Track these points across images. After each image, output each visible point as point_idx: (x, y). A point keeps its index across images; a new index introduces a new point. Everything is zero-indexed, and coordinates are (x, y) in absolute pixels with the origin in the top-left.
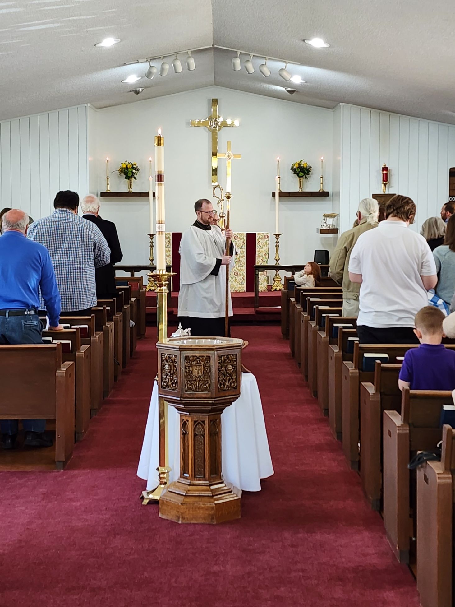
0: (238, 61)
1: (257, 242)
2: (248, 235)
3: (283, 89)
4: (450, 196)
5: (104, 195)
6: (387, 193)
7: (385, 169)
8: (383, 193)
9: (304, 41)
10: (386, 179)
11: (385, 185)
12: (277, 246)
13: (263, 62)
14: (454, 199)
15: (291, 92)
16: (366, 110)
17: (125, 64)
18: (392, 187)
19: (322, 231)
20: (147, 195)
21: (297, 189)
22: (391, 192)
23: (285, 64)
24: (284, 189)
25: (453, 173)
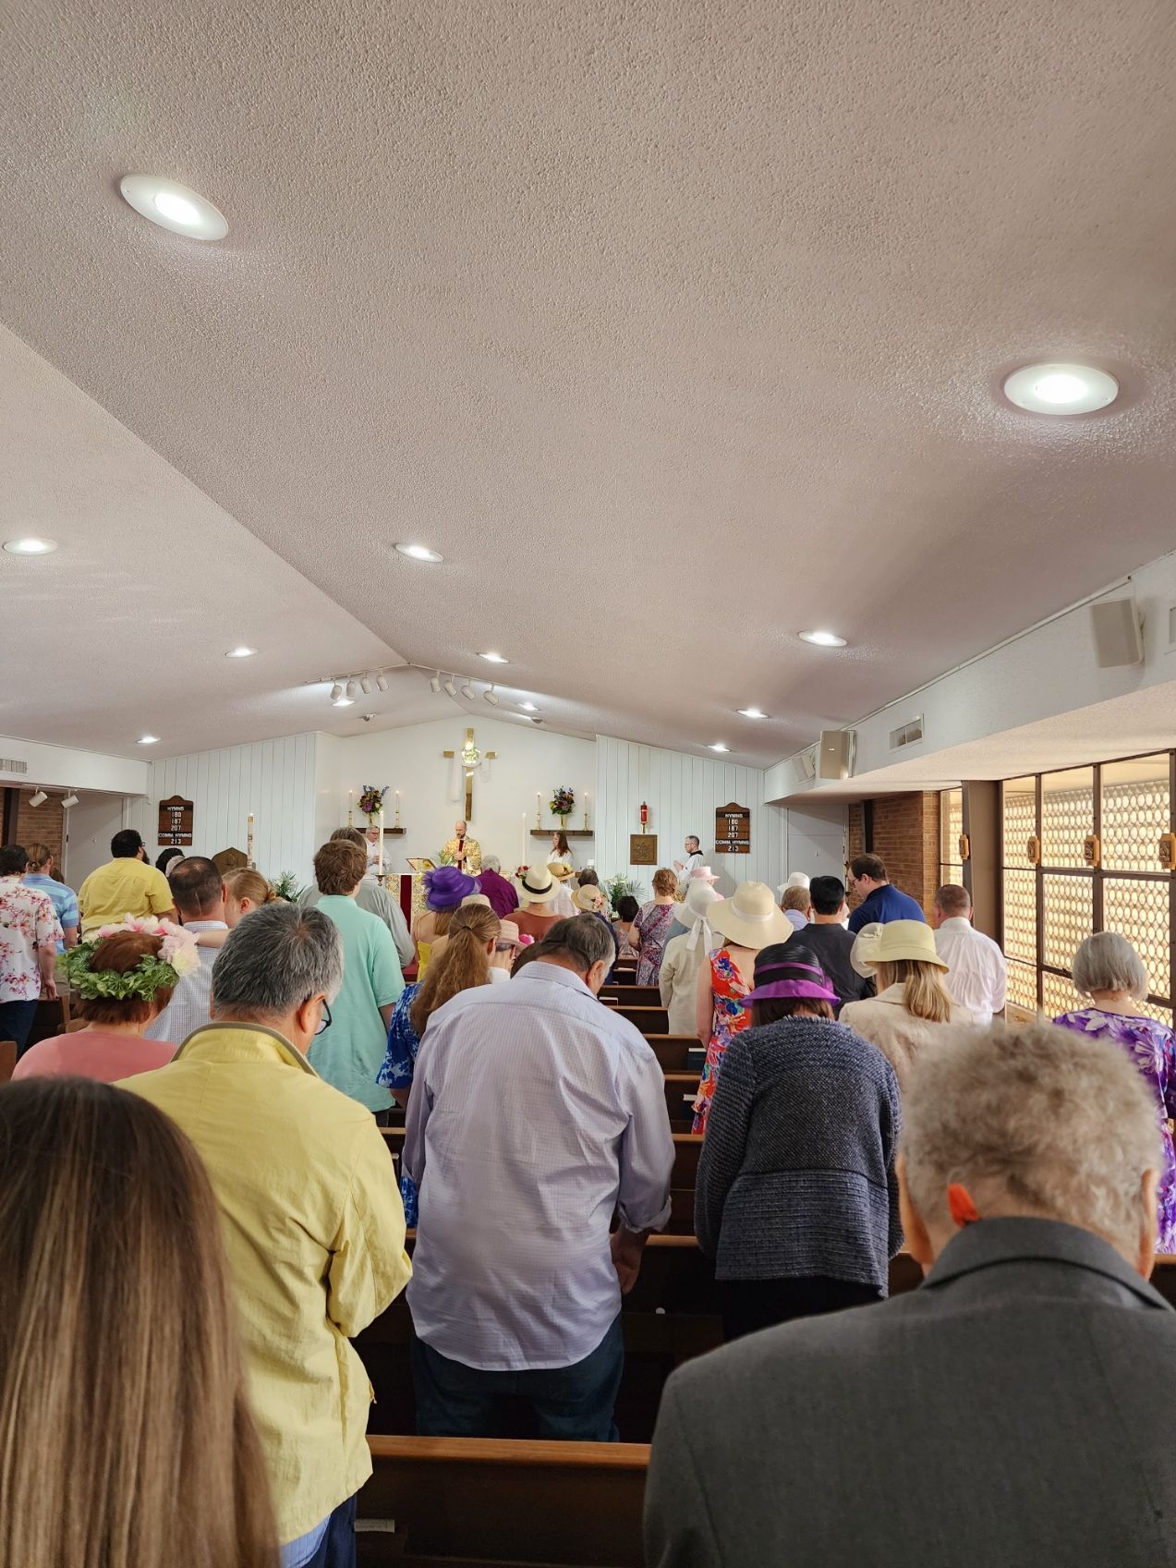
0: (436, 682)
3: (529, 718)
4: (717, 839)
6: (646, 833)
7: (644, 807)
8: (642, 833)
9: (478, 654)
10: (644, 818)
11: (644, 824)
13: (466, 682)
14: (722, 842)
15: (537, 721)
16: (624, 744)
17: (306, 683)
18: (650, 827)
22: (652, 833)
23: (493, 686)
24: (545, 827)
25: (720, 814)
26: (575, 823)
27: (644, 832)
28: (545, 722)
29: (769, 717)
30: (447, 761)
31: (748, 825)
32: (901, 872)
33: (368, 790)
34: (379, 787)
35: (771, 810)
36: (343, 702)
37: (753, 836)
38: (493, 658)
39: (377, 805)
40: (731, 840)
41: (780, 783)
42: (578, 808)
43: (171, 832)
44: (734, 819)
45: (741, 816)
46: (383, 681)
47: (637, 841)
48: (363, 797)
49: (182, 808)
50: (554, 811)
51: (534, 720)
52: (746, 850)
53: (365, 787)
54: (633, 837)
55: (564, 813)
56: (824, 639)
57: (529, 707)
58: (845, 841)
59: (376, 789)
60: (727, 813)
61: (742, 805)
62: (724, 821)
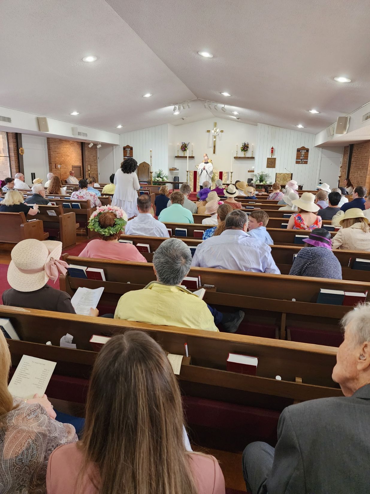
0: (206, 104)
1: (223, 175)
2: (220, 172)
3: (235, 118)
4: (296, 159)
5: (176, 157)
6: (273, 157)
7: (272, 148)
8: (271, 157)
9: (221, 93)
10: (272, 152)
11: (272, 154)
12: (231, 177)
13: (216, 104)
14: (298, 160)
15: (238, 119)
16: (267, 126)
17: (166, 106)
19: (249, 171)
20: (186, 157)
21: (243, 156)
22: (274, 157)
23: (225, 105)
24: (239, 156)
25: (298, 150)
26: (249, 154)
27: (272, 157)
28: (241, 119)
29: (320, 113)
30: (208, 133)
31: (308, 154)
32: (360, 169)
33: (183, 144)
34: (187, 143)
35: (317, 149)
36: (177, 113)
37: (309, 158)
38: (226, 94)
39: (186, 149)
40: (301, 159)
41: (321, 139)
42: (250, 150)
43: (127, 157)
44: (303, 152)
45: (306, 151)
46: (189, 104)
48: (182, 146)
49: (130, 149)
50: (242, 150)
51: (237, 118)
52: (306, 163)
53: (182, 143)
54: (268, 159)
55: (245, 151)
56: (342, 80)
57: (236, 113)
58: (341, 160)
59: (186, 143)
60: (301, 150)
61: (306, 147)
62: (300, 153)
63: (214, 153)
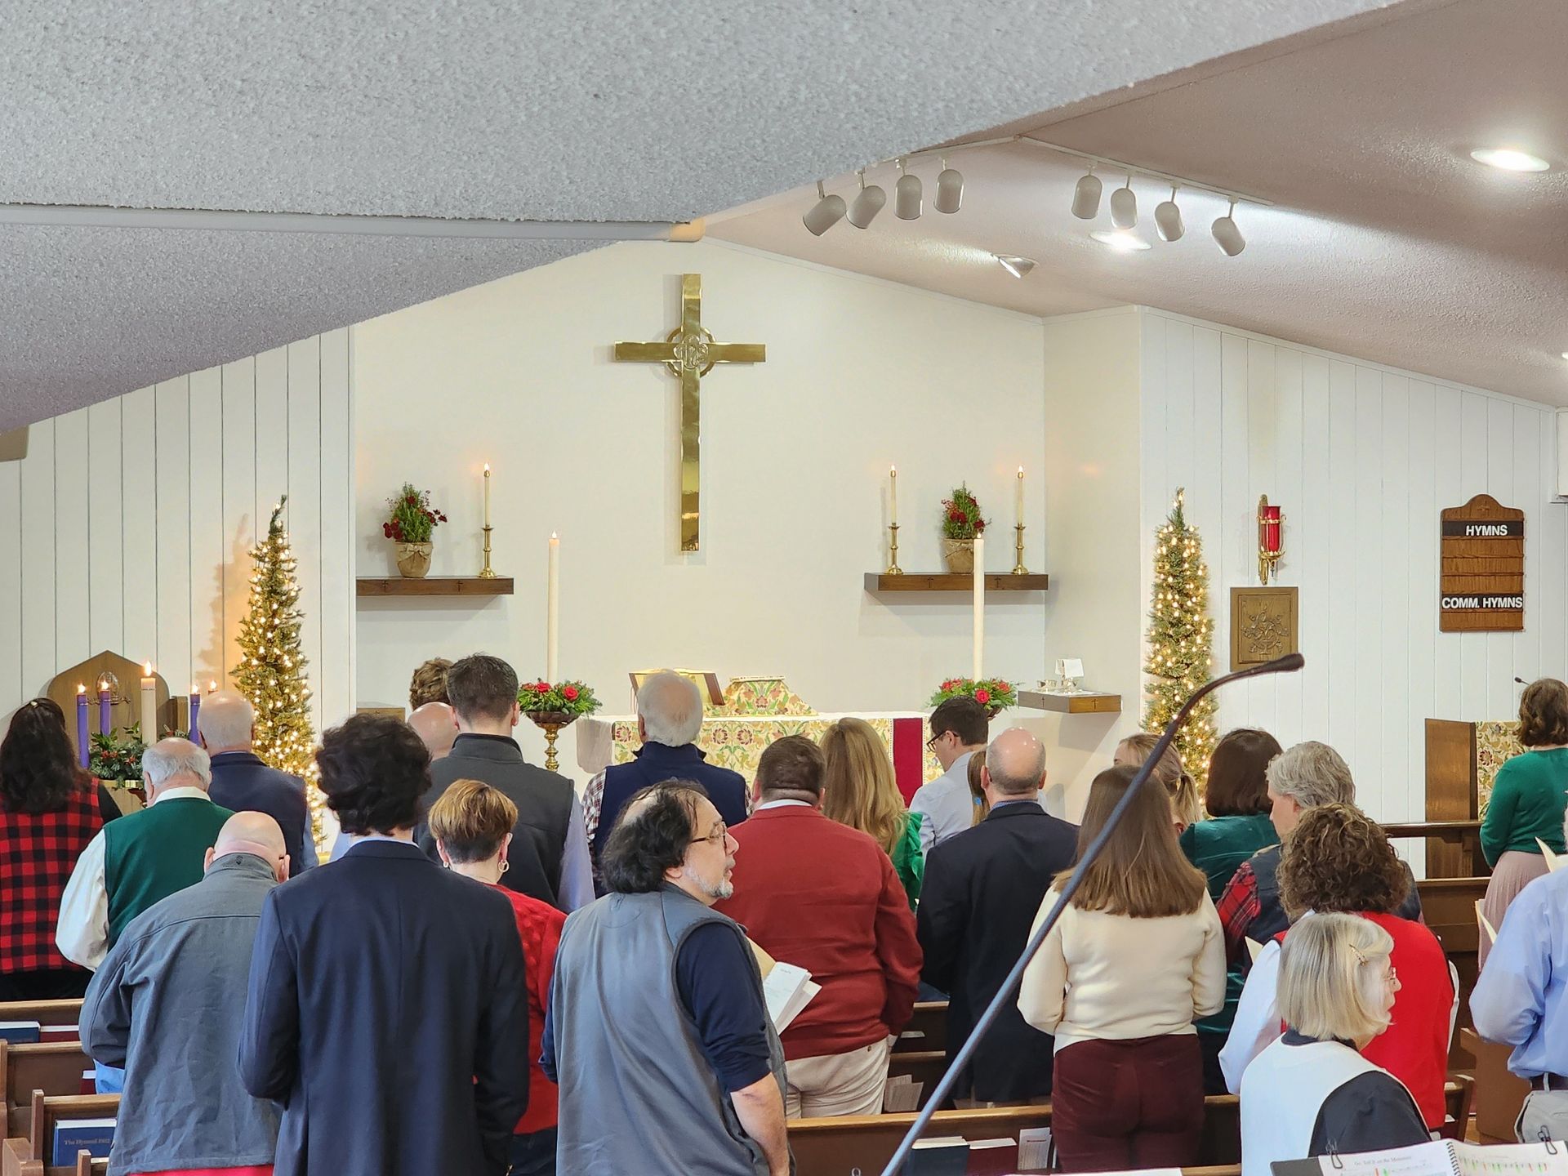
2: (897, 725)
4: (1443, 596)
5: (366, 588)
6: (1271, 583)
7: (1271, 512)
8: (1258, 584)
10: (1272, 538)
11: (1267, 560)
14: (1455, 603)
16: (1209, 333)
18: (1284, 565)
22: (1284, 584)
25: (1453, 525)
26: (989, 558)
27: (1264, 580)
31: (1520, 557)
37: (1529, 585)
40: (1479, 596)
44: (1488, 541)
45: (1502, 530)
47: (1249, 609)
52: (1512, 623)
54: (1238, 595)
60: (1471, 524)
61: (1505, 502)
62: (1463, 544)
63: (690, 539)
